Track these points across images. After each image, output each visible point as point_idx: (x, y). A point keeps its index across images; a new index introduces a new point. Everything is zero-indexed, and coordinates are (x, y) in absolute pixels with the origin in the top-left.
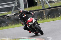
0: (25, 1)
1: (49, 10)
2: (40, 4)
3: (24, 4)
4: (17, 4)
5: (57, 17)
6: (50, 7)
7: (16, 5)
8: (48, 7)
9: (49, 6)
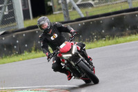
0: (24, 4)
1: (79, 24)
2: (60, 9)
3: (24, 11)
4: (7, 10)
5: (97, 39)
6: (83, 16)
7: (5, 13)
8: (78, 17)
9: (80, 14)
